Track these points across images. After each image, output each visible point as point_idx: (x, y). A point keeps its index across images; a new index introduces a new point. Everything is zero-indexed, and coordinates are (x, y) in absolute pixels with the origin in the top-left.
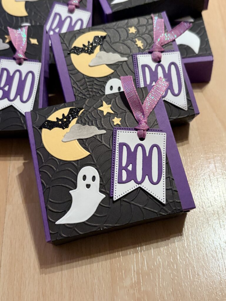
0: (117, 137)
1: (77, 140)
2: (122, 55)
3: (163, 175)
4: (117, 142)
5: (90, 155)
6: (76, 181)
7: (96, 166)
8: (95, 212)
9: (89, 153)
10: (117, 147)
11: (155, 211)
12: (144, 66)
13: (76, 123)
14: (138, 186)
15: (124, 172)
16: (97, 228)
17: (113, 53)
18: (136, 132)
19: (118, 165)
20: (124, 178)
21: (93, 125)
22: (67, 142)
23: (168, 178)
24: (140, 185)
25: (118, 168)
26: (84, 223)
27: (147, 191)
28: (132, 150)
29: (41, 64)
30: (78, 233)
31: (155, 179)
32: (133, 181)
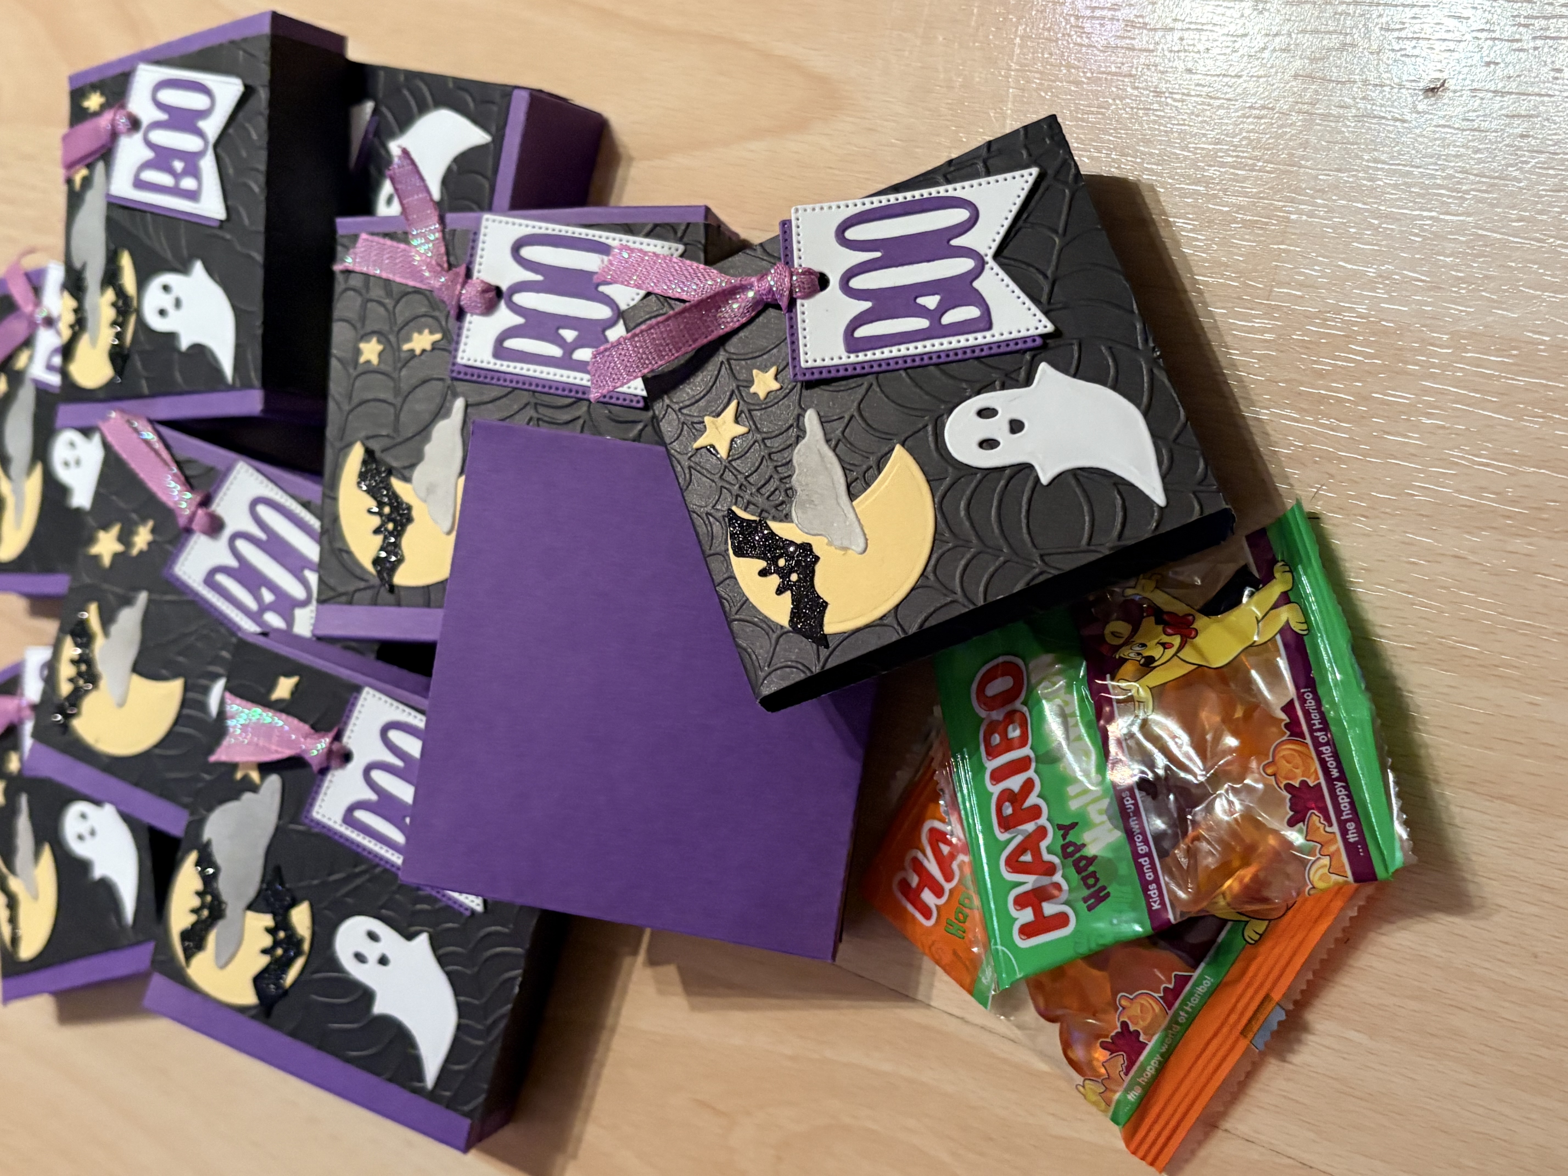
0: (828, 362)
1: (854, 503)
4: (845, 360)
5: (903, 445)
7: (942, 415)
8: (1104, 381)
9: (898, 448)
10: (861, 357)
11: (1066, 197)
13: (790, 520)
14: (991, 262)
15: (951, 317)
16: (1155, 370)
18: (798, 303)
19: (928, 343)
20: (971, 312)
21: (790, 461)
22: (865, 535)
23: (949, 176)
24: (989, 259)
25: (937, 342)
26: (1146, 412)
28: (867, 305)
30: (1184, 426)
31: (958, 216)
32: (976, 284)
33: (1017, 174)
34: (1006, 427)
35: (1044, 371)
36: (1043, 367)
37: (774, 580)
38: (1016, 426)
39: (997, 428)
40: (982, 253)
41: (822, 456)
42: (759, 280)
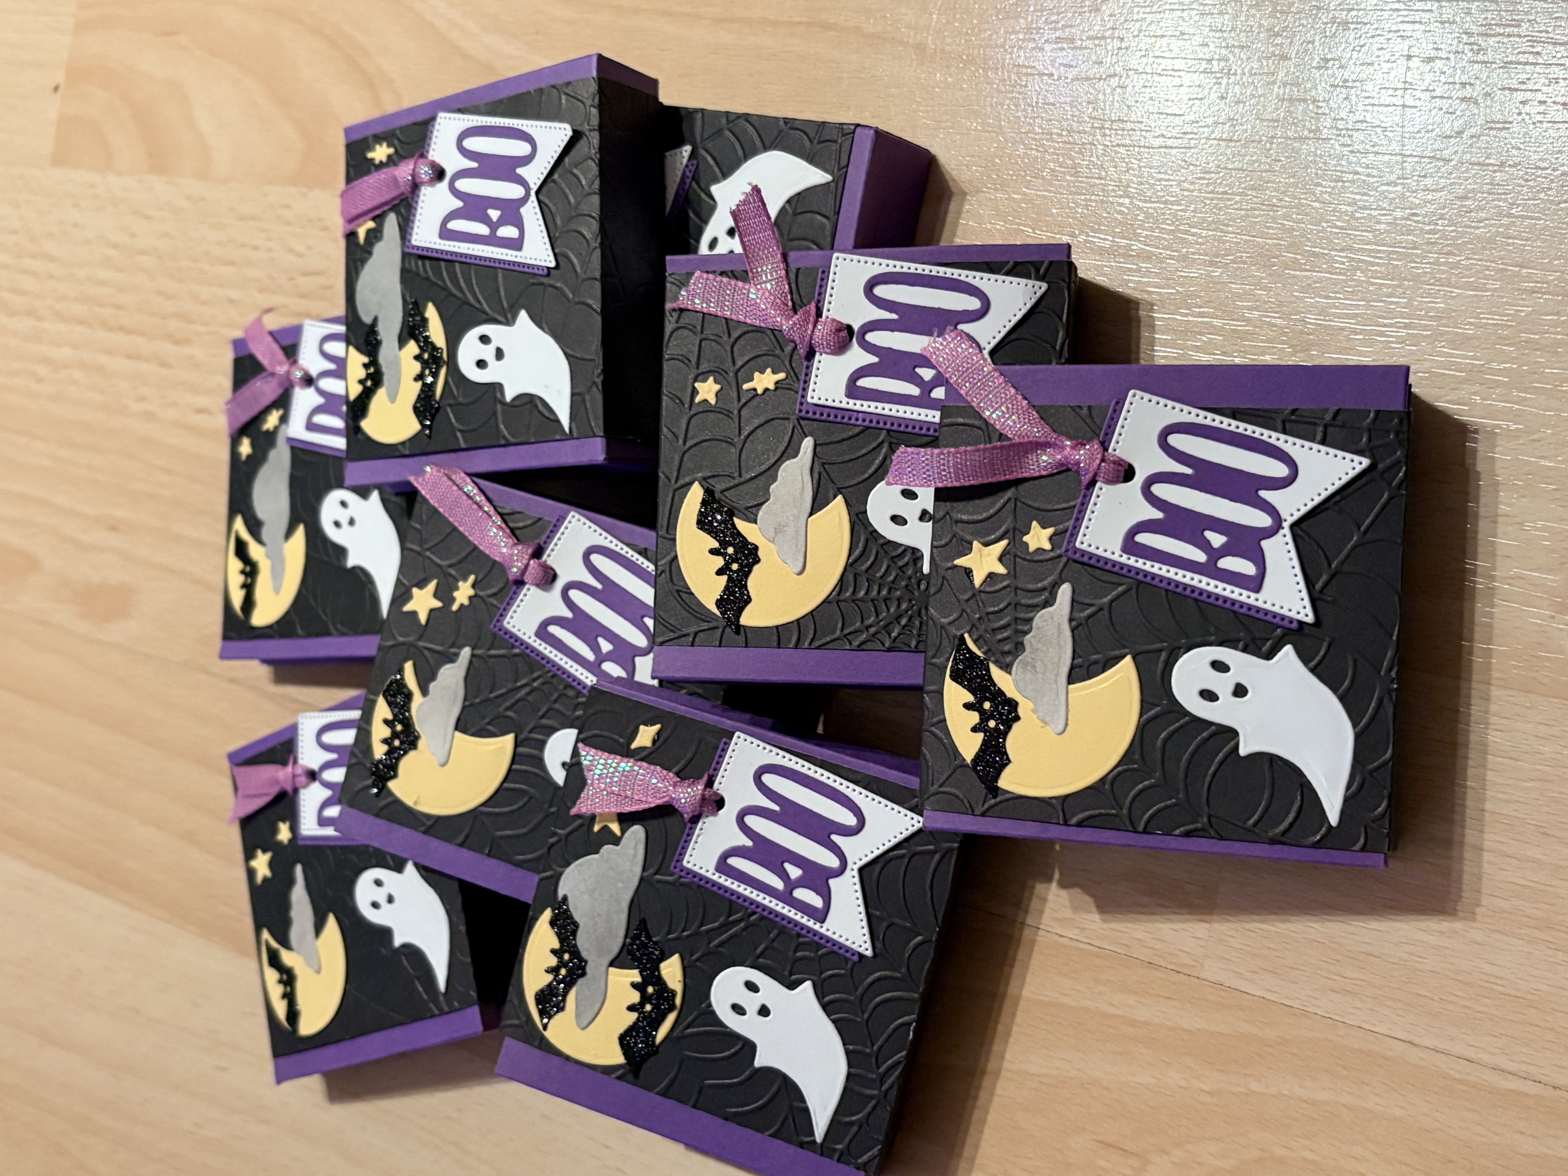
0: (1100, 552)
1: (1071, 687)
2: (790, 450)
3: (1272, 441)
4: (1116, 557)
5: (1134, 658)
6: (1211, 724)
7: (1180, 648)
8: (1334, 690)
9: (1128, 658)
10: (1132, 561)
11: (1383, 500)
12: (853, 391)
13: (1010, 673)
14: (1286, 531)
15: (1228, 563)
16: (1385, 700)
17: (774, 479)
18: (1098, 485)
19: (1197, 577)
20: (1246, 567)
21: (1030, 620)
22: (1067, 719)
23: (1287, 425)
24: (1286, 525)
25: (1205, 580)
26: (1358, 737)
27: (1311, 505)
28: (1159, 515)
29: (737, 734)
30: (1386, 763)
31: (1278, 470)
32: (1264, 544)
33: (1349, 456)
34: (1231, 688)
35: (1287, 654)
36: (1288, 649)
37: (974, 717)
38: (1240, 691)
39: (1222, 684)
40: (1283, 516)
41: (1060, 632)
42: (1073, 448)
